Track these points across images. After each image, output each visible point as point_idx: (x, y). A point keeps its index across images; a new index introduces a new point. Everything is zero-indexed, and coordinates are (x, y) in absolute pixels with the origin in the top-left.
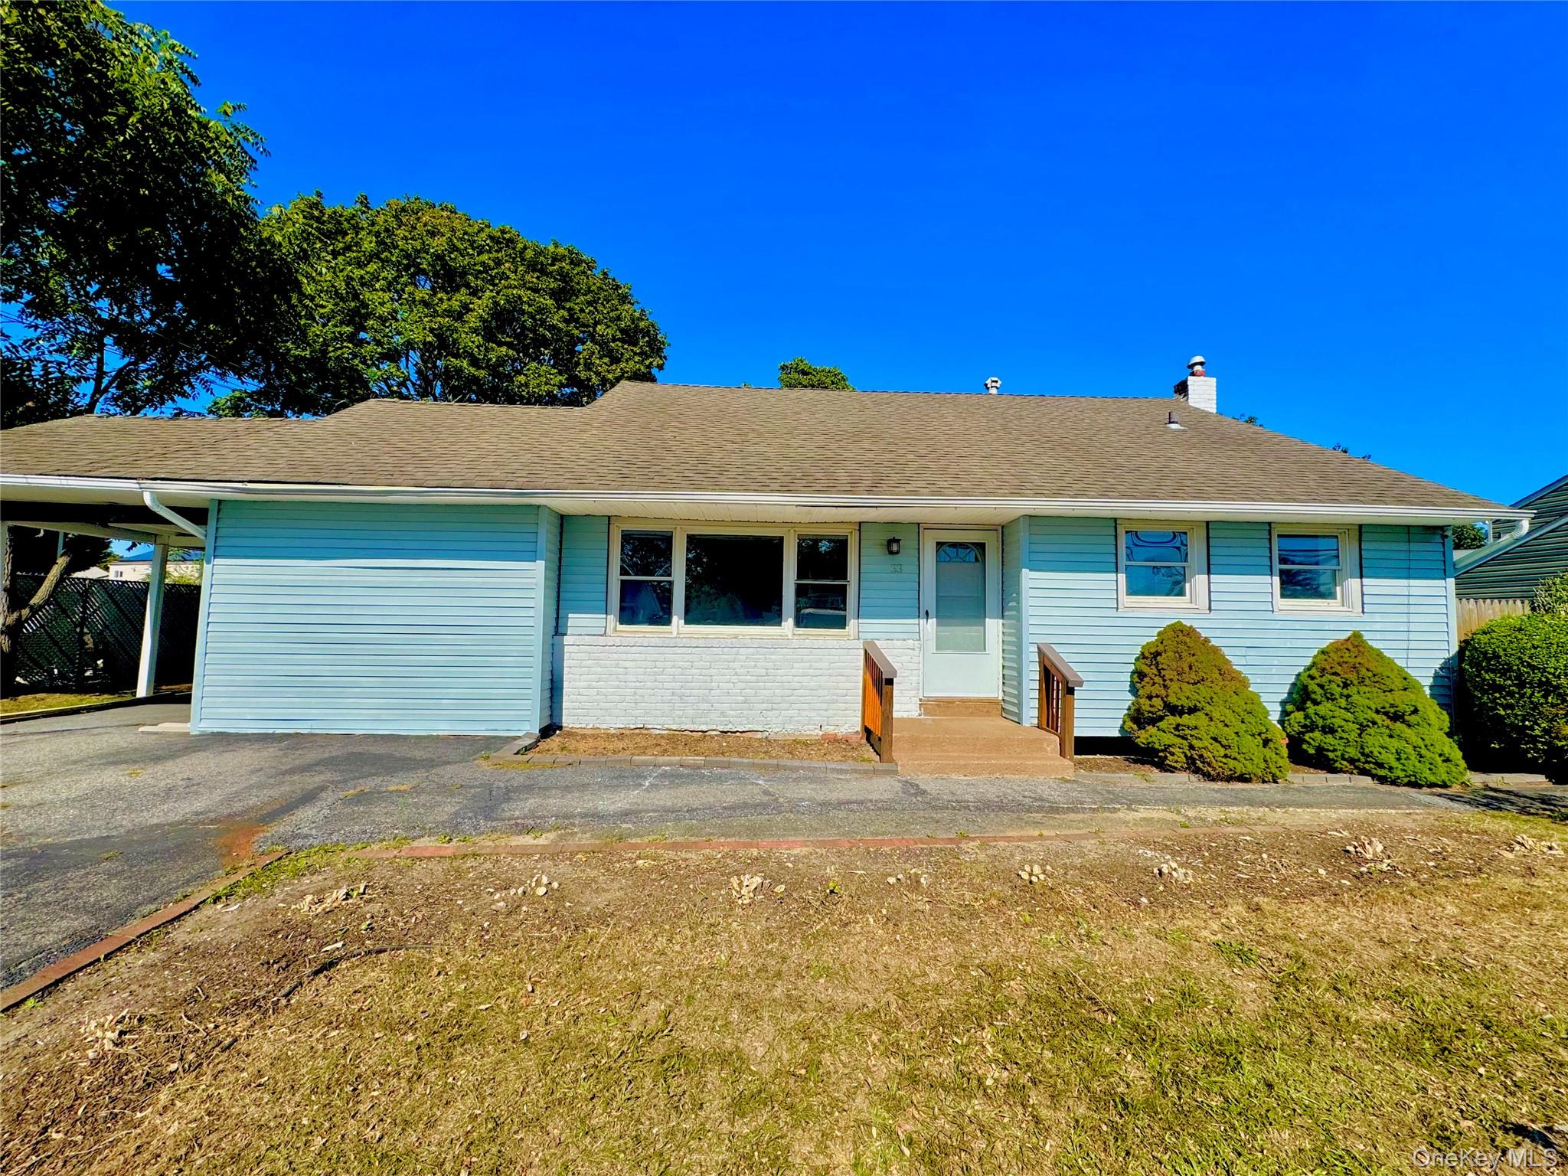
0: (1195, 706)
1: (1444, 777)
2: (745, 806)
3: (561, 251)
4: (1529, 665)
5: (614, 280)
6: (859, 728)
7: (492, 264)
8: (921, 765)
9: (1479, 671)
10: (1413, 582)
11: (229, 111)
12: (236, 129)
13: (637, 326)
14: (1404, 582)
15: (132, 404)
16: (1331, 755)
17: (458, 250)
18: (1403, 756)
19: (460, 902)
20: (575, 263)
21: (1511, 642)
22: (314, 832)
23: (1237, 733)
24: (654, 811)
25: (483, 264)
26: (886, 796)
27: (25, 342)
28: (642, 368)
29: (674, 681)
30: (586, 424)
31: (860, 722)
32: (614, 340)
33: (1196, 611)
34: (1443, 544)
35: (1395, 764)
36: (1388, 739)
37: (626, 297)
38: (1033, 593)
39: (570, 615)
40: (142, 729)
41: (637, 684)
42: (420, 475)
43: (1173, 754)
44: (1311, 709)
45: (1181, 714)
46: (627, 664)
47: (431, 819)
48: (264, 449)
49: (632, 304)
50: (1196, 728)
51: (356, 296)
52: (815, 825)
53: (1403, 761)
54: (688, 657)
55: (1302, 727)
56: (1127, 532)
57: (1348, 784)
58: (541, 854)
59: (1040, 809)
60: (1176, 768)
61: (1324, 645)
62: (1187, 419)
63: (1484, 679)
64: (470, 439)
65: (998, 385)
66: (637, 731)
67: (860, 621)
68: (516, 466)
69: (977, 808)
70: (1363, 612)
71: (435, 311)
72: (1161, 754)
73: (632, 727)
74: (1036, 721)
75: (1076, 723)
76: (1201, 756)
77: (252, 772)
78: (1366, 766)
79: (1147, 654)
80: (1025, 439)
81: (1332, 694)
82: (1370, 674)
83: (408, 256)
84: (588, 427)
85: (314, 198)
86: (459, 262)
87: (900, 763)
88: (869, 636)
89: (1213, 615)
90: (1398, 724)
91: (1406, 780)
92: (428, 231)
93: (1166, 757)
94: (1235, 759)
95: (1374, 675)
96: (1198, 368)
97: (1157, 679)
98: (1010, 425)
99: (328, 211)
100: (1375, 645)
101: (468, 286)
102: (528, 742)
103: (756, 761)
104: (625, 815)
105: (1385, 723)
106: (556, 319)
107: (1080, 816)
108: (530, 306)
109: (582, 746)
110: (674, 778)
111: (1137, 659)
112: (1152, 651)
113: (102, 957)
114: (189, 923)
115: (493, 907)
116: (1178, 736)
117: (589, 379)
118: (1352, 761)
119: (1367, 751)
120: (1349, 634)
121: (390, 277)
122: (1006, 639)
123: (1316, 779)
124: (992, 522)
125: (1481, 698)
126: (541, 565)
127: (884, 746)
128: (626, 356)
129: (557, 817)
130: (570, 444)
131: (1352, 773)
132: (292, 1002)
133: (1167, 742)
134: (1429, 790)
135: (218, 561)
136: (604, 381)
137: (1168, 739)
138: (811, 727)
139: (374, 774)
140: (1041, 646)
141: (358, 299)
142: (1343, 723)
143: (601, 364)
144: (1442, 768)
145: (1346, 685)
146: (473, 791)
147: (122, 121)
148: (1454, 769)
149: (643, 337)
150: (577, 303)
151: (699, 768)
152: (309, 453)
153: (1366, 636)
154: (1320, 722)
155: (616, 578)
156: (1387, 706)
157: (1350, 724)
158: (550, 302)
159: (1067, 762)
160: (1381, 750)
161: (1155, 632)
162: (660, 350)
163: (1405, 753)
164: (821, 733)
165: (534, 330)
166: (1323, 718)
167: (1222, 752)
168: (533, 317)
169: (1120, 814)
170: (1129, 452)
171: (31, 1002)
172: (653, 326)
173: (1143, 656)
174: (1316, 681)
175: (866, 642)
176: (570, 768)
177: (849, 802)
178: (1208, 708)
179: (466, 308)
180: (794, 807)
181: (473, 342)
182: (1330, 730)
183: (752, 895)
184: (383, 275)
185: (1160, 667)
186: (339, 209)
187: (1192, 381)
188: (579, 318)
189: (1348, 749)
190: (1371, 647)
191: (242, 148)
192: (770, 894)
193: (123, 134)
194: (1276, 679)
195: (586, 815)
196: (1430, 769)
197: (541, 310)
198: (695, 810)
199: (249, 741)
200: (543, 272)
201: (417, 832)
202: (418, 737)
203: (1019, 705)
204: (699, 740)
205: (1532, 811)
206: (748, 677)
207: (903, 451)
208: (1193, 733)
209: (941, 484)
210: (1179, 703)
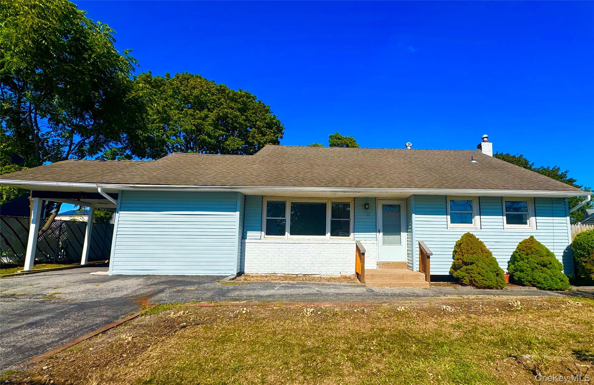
0: (473, 262)
1: (561, 286)
2: (310, 294)
3: (243, 93)
4: (591, 247)
5: (263, 104)
6: (354, 273)
7: (217, 99)
8: (374, 284)
9: (576, 249)
10: (554, 218)
11: (127, 52)
12: (129, 58)
13: (272, 122)
14: (551, 218)
15: (81, 155)
16: (523, 280)
17: (204, 94)
18: (546, 279)
19: (219, 316)
20: (248, 97)
21: (586, 239)
22: (167, 299)
23: (486, 271)
24: (278, 295)
25: (214, 100)
26: (360, 292)
27: (47, 133)
28: (274, 138)
29: (286, 256)
30: (254, 162)
31: (355, 271)
32: (263, 127)
33: (476, 229)
34: (565, 204)
35: (544, 282)
36: (541, 273)
37: (268, 110)
38: (416, 222)
39: (248, 232)
40: (91, 274)
41: (272, 257)
42: (196, 181)
43: (465, 279)
44: (516, 263)
45: (468, 265)
46: (269, 250)
47: (204, 296)
48: (138, 172)
49: (270, 113)
50: (472, 270)
51: (165, 112)
52: (334, 299)
53: (546, 281)
54: (291, 247)
55: (514, 270)
56: (450, 201)
57: (528, 290)
58: (242, 306)
59: (413, 296)
60: (467, 285)
61: (521, 241)
62: (479, 159)
63: (578, 253)
64: (212, 168)
65: (411, 146)
66: (272, 275)
67: (355, 233)
68: (229, 178)
69: (391, 296)
70: (537, 229)
71: (195, 118)
72: (462, 280)
73: (270, 273)
74: (418, 269)
75: (431, 270)
76: (474, 280)
77: (138, 285)
78: (534, 283)
79: (458, 245)
80: (416, 167)
81: (523, 258)
82: (535, 250)
83: (185, 97)
84: (255, 163)
85: (148, 74)
86: (203, 98)
87: (367, 283)
88: (358, 239)
89: (482, 230)
90: (545, 268)
91: (548, 288)
92: (192, 87)
93: (463, 281)
94: (486, 280)
95: (537, 251)
96: (486, 139)
97: (460, 253)
98: (412, 161)
99: (153, 79)
100: (538, 240)
101: (207, 107)
102: (233, 277)
103: (315, 282)
104: (269, 296)
105: (541, 268)
106: (241, 120)
107: (426, 298)
108: (231, 115)
109: (252, 279)
110: (286, 287)
111: (455, 247)
112: (459, 243)
113: (115, 326)
114: (136, 320)
115: (230, 316)
116: (467, 273)
117: (254, 143)
118: (530, 282)
119: (534, 277)
120: (530, 237)
121: (178, 104)
122: (408, 240)
123: (517, 288)
124: (402, 197)
125: (577, 259)
126: (238, 213)
127: (362, 278)
128: (268, 133)
129: (246, 296)
130: (249, 169)
131: (530, 286)
132: (176, 334)
133: (463, 275)
134: (556, 291)
135: (121, 212)
136: (259, 143)
137: (464, 274)
138: (337, 273)
139: (180, 286)
140: (420, 242)
141: (166, 113)
142: (526, 268)
143: (258, 136)
144: (560, 284)
145: (527, 255)
146: (216, 290)
147: (90, 56)
148: (564, 284)
149: (275, 126)
150: (249, 113)
151: (295, 284)
152: (155, 174)
153: (535, 238)
154: (519, 268)
155: (265, 217)
156: (541, 261)
157: (529, 268)
158: (238, 113)
159: (427, 282)
160: (539, 277)
161: (460, 237)
162: (281, 130)
163: (547, 278)
164: (340, 275)
165: (232, 124)
166: (520, 266)
167: (481, 278)
168: (232, 119)
169: (441, 297)
170: (454, 172)
171: (100, 335)
172: (278, 122)
173: (456, 245)
174: (518, 253)
175: (357, 241)
176: (249, 285)
177: (347, 293)
178: (477, 262)
179: (207, 116)
180: (327, 294)
181: (210, 129)
182: (522, 271)
183: (310, 314)
184: (175, 104)
185: (461, 248)
186: (157, 78)
187: (483, 144)
188: (249, 119)
189: (528, 277)
190: (537, 242)
191: (131, 65)
192: (316, 314)
193: (90, 61)
194: (505, 254)
195: (256, 296)
196: (556, 284)
197: (236, 117)
198: (293, 295)
199: (132, 277)
200: (236, 101)
201: (200, 300)
202: (192, 276)
203: (412, 264)
204: (295, 278)
205: (587, 296)
206: (313, 254)
207: (371, 172)
208: (472, 271)
209: (382, 184)
210: (467, 261)
